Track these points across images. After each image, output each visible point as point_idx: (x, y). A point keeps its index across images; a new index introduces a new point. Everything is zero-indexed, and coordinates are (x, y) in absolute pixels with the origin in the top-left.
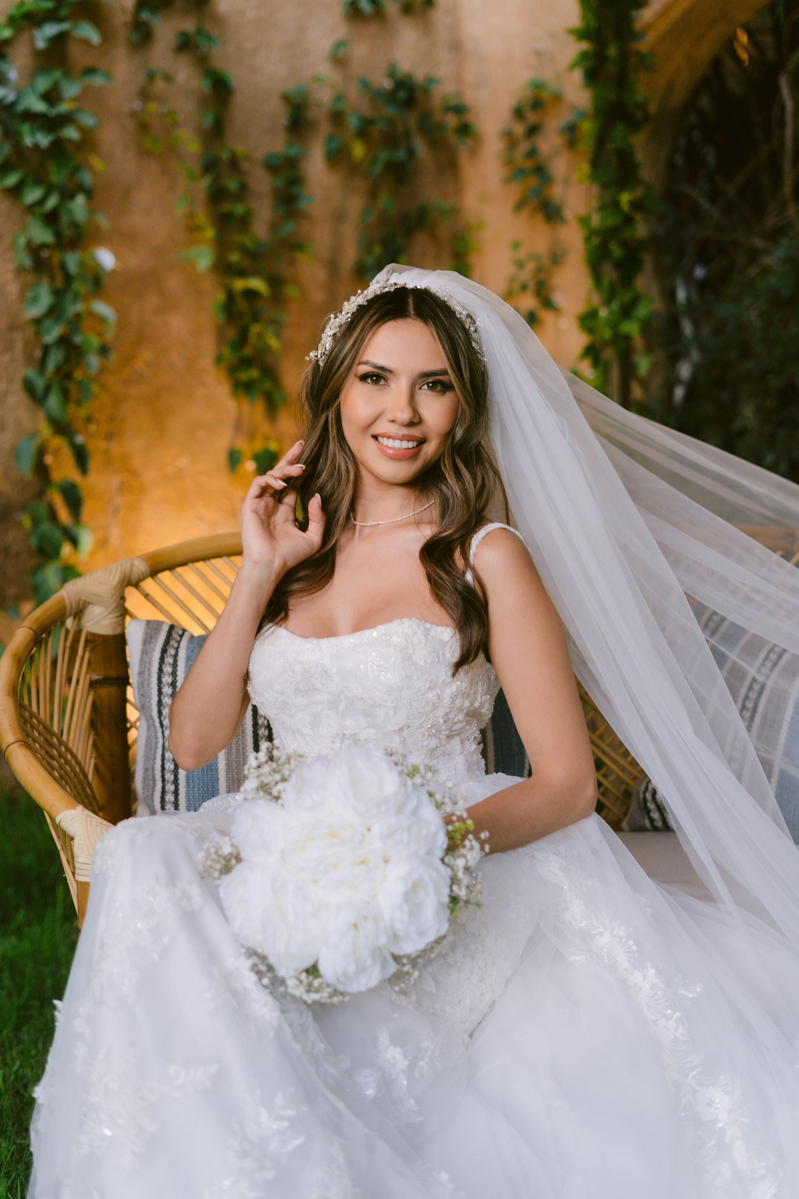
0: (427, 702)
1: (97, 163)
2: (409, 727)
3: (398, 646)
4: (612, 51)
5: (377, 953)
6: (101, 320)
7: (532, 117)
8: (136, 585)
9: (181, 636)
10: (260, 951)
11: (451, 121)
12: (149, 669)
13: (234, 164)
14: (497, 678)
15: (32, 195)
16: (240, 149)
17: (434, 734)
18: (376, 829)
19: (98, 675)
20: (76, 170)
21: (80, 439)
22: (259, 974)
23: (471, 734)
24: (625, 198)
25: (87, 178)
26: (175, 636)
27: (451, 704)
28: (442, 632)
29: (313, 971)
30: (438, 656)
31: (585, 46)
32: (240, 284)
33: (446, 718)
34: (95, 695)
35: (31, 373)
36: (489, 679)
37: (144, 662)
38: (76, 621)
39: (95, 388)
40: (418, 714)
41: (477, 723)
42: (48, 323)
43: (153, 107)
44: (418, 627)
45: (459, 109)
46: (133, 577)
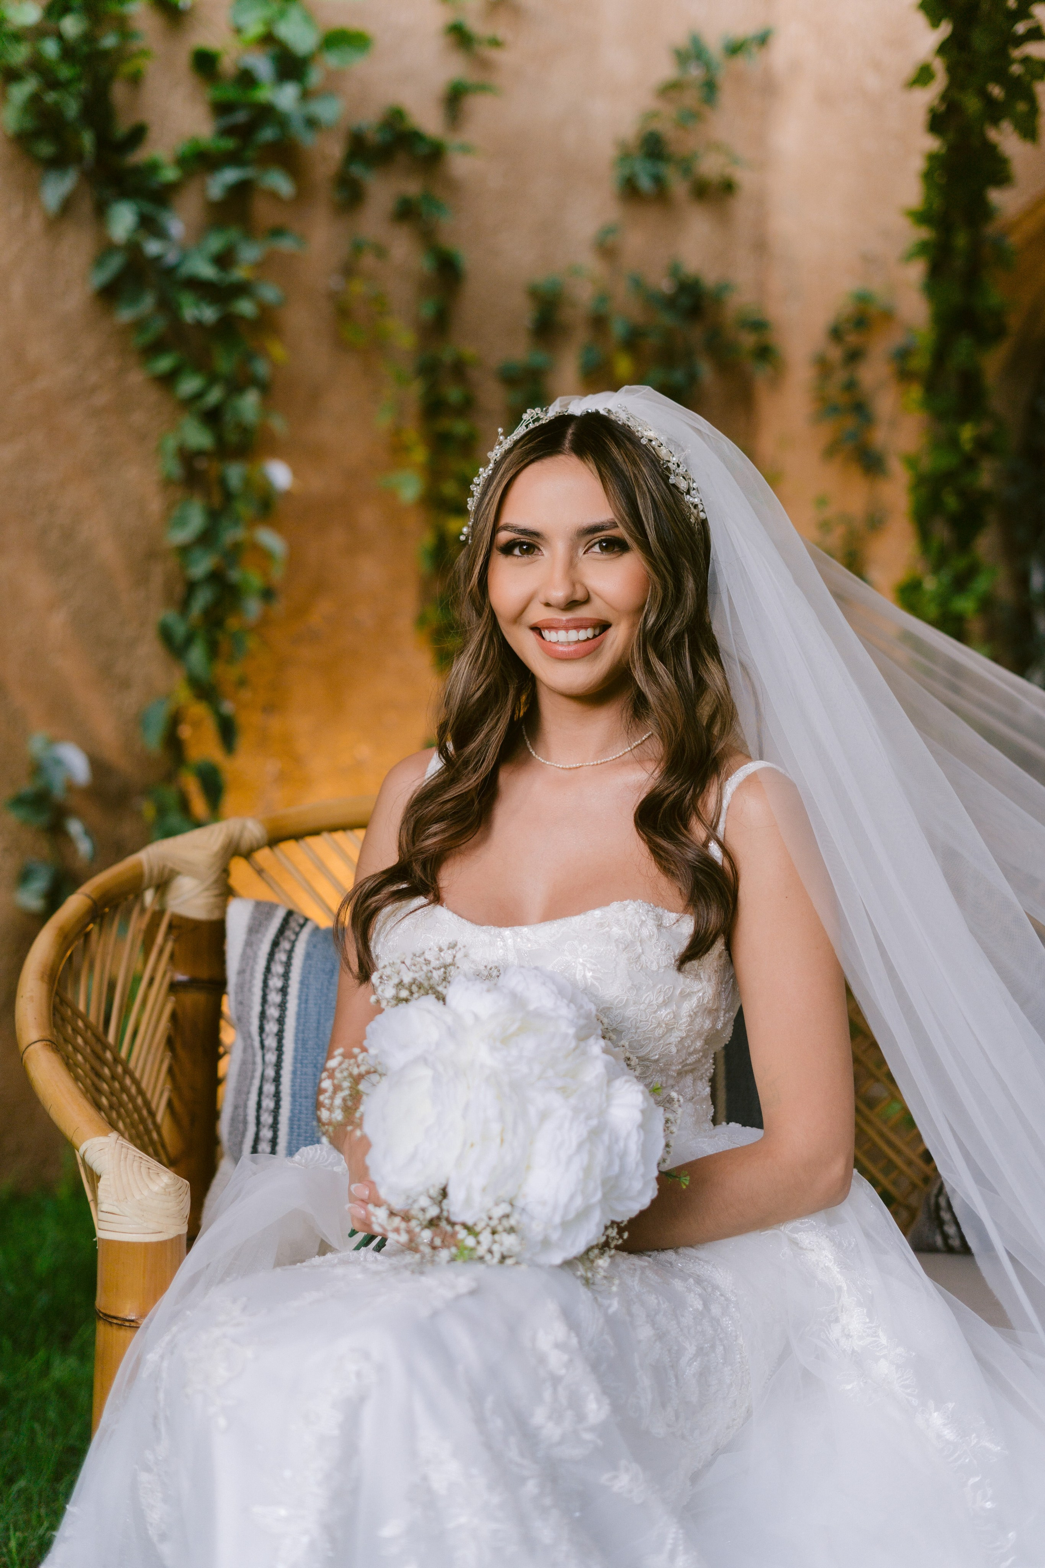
1: (278, 351)
4: (961, 240)
6: (266, 555)
7: (852, 339)
8: (248, 855)
9: (302, 926)
11: (748, 340)
12: (252, 969)
13: (459, 370)
15: (190, 385)
16: (469, 350)
19: (183, 974)
20: (249, 357)
21: (228, 707)
24: (967, 433)
25: (261, 368)
26: (293, 924)
31: (924, 233)
32: (454, 524)
34: (176, 1001)
35: (170, 615)
37: (247, 958)
38: (159, 895)
39: (252, 643)
40: (644, 1040)
42: (197, 553)
43: (358, 286)
45: (759, 326)
46: (245, 845)
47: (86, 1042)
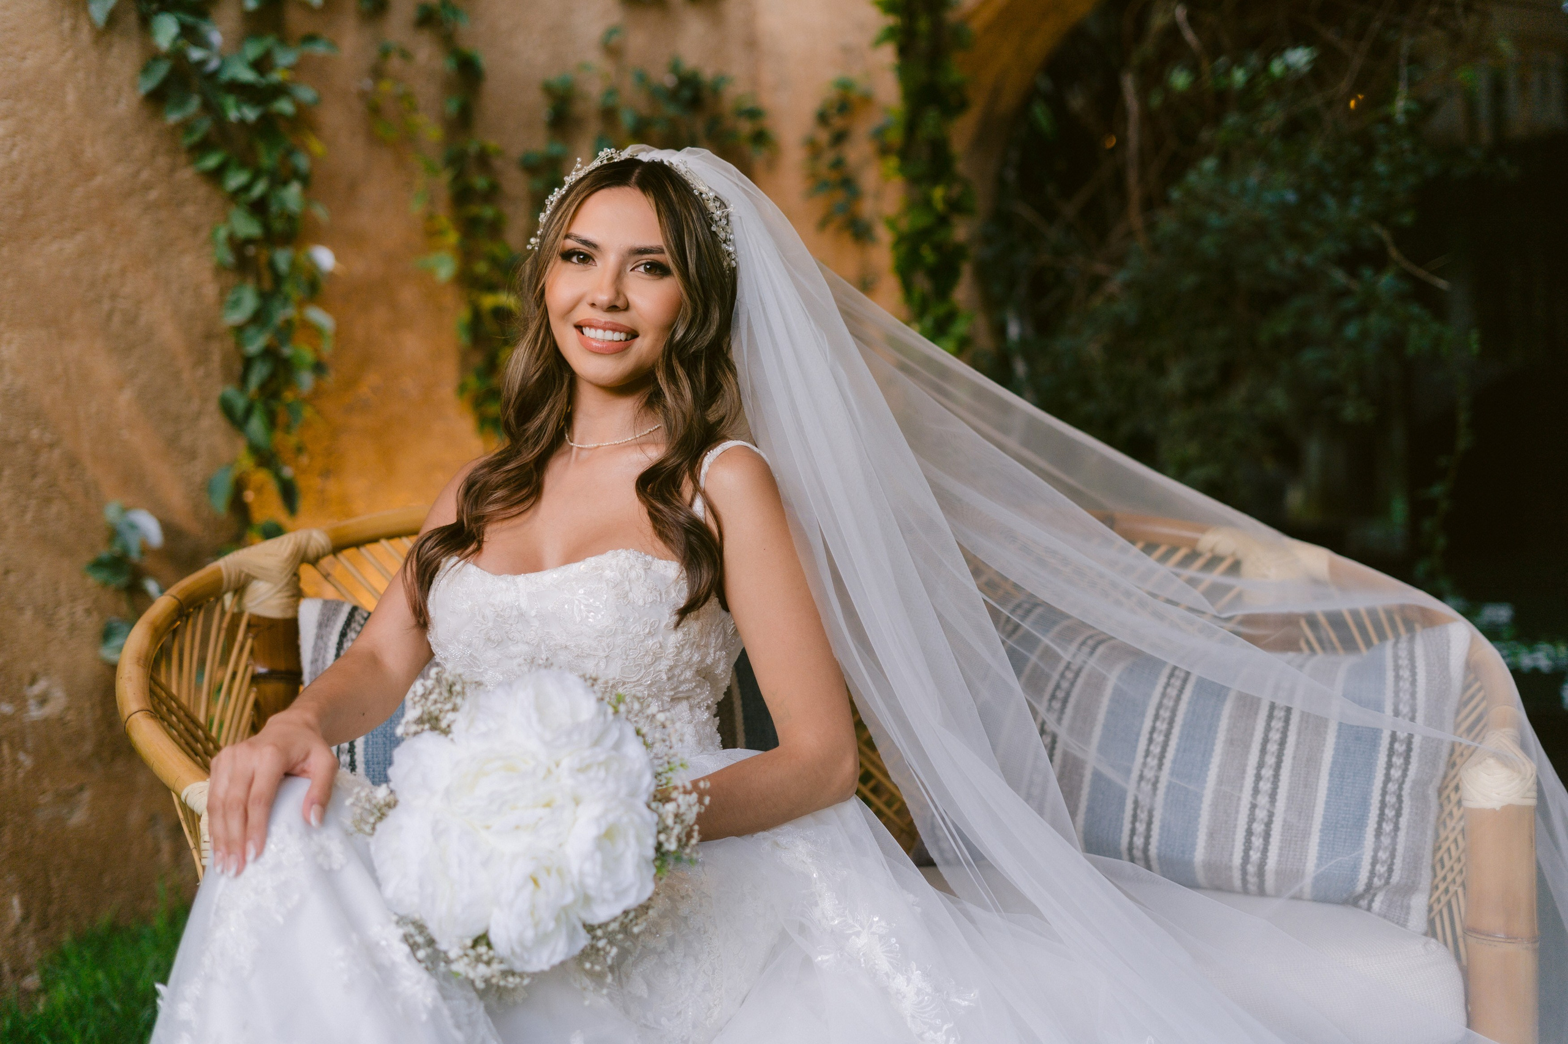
0: (647, 652)
1: (317, 147)
2: (624, 684)
3: (611, 582)
4: (923, 25)
5: (562, 915)
6: (315, 330)
7: (838, 122)
8: (315, 561)
10: (417, 916)
11: (745, 127)
12: (324, 657)
13: (484, 160)
14: (736, 632)
15: (236, 179)
16: (492, 143)
17: (655, 694)
18: (566, 763)
19: (264, 667)
20: (290, 152)
21: (288, 473)
22: (414, 947)
23: (703, 700)
24: (939, 195)
25: (302, 162)
26: (358, 617)
27: (676, 655)
28: (666, 567)
29: (482, 939)
30: (661, 595)
31: (891, 20)
32: (489, 301)
33: (670, 674)
34: (259, 692)
35: (230, 390)
36: (725, 633)
37: (319, 646)
38: (237, 597)
39: (307, 413)
40: (635, 666)
41: (710, 686)
42: (251, 330)
43: (386, 86)
44: (637, 560)
45: (754, 114)
46: (312, 552)
47: (179, 720)
